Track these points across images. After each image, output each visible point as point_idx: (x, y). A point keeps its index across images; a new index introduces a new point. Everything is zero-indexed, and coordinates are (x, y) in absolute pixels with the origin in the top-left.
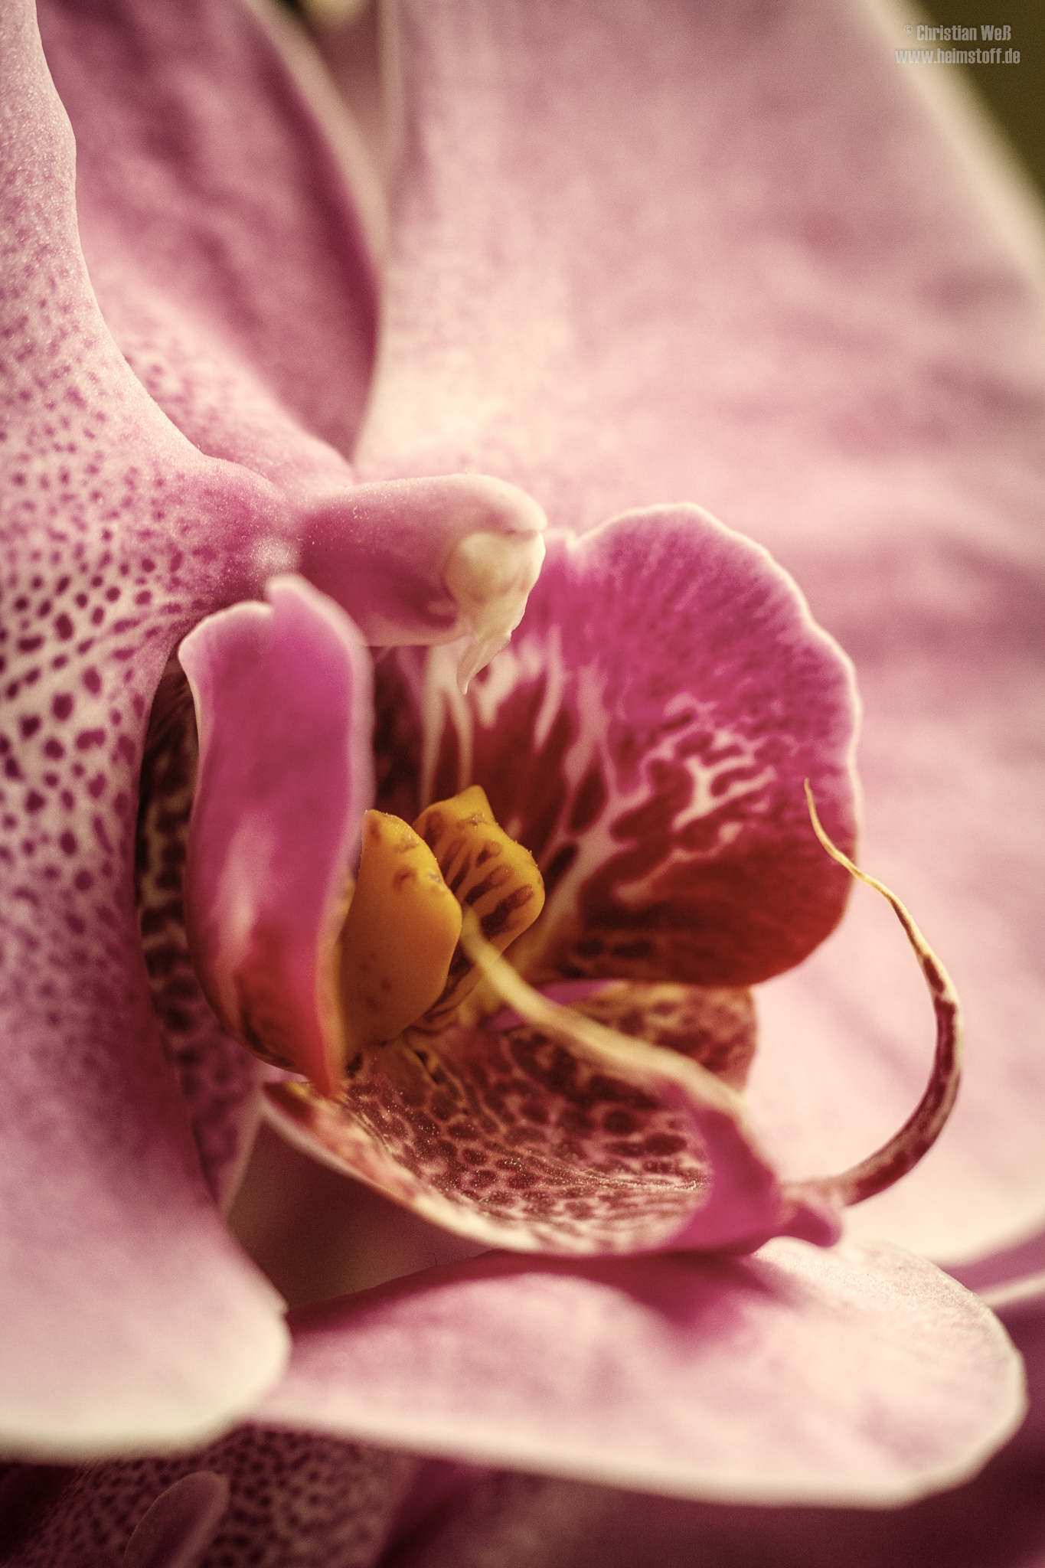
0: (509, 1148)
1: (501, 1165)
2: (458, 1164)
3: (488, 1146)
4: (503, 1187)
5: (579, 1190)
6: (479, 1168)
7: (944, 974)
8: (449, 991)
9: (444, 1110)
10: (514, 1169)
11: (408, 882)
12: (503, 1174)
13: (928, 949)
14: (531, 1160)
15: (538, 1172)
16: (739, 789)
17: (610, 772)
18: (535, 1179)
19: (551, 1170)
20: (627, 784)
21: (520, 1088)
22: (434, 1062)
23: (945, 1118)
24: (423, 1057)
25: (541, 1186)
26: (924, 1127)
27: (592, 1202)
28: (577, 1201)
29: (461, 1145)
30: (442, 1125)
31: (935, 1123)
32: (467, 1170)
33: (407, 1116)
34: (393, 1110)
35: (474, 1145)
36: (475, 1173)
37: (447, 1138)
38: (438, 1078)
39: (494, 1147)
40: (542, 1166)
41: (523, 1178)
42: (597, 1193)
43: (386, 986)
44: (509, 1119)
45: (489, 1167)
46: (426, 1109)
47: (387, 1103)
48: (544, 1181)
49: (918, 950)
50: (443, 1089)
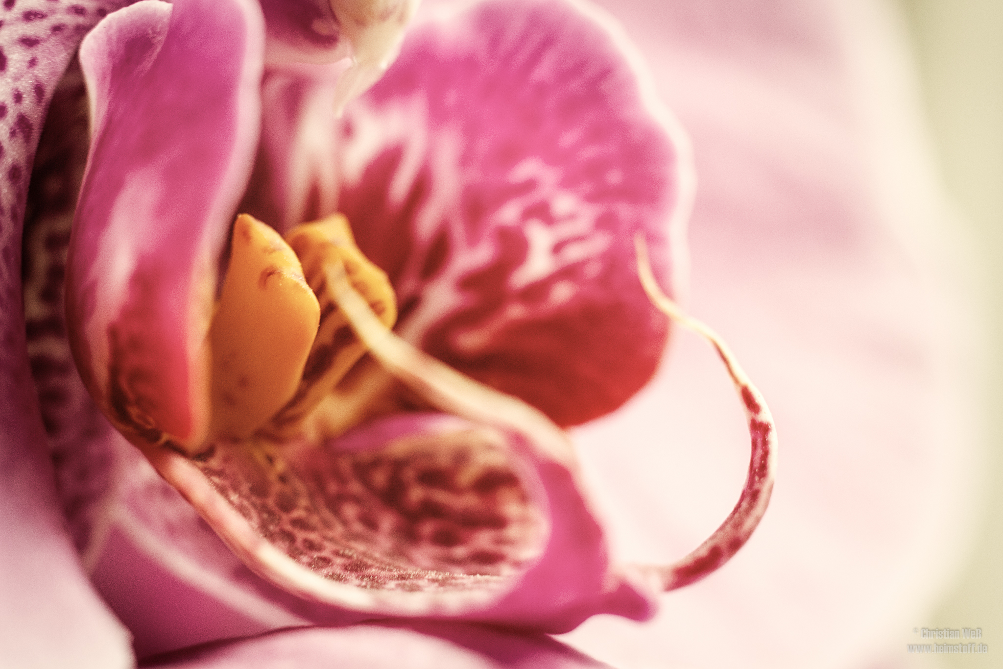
0: (343, 542)
1: (337, 553)
2: (297, 549)
3: (325, 538)
4: (338, 571)
5: (410, 575)
6: (316, 555)
7: (759, 398)
8: (300, 396)
9: (286, 505)
10: (350, 557)
11: (273, 278)
12: (339, 561)
13: (745, 380)
14: (364, 554)
15: (370, 562)
16: (574, 253)
17: (458, 231)
18: (368, 567)
19: (382, 562)
20: (473, 240)
21: (356, 500)
22: (280, 466)
23: (758, 520)
24: (271, 460)
25: (373, 571)
26: (737, 525)
27: (421, 583)
28: (408, 582)
29: (301, 535)
30: (285, 517)
31: (748, 523)
32: (306, 554)
33: (254, 505)
34: (240, 495)
35: (313, 536)
36: (312, 557)
37: (288, 528)
38: (283, 479)
39: (331, 540)
40: (375, 559)
41: (357, 565)
42: (427, 577)
43: (244, 382)
44: (345, 523)
45: (324, 554)
46: (271, 502)
47: (236, 489)
48: (376, 568)
49: (736, 381)
50: (287, 490)
